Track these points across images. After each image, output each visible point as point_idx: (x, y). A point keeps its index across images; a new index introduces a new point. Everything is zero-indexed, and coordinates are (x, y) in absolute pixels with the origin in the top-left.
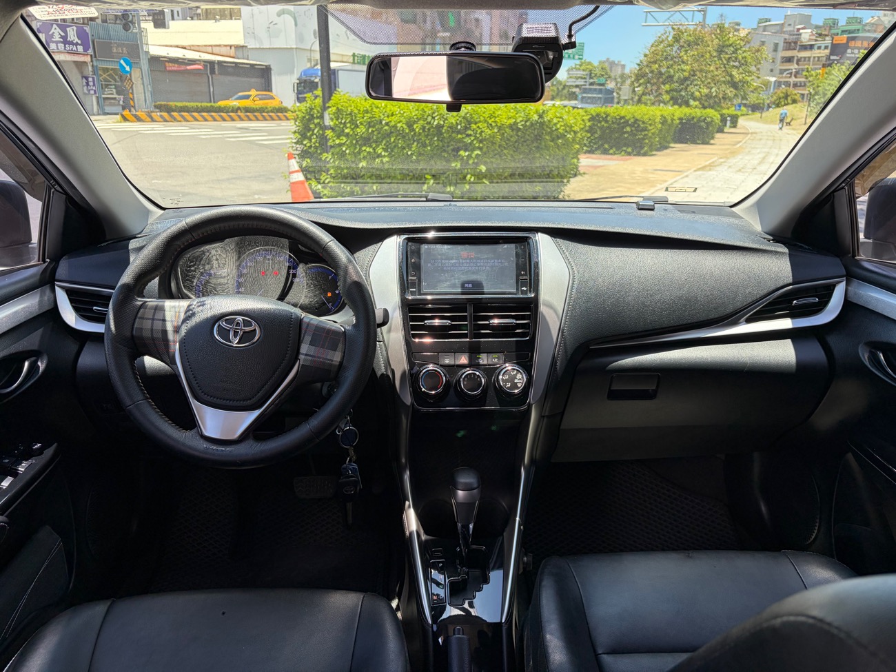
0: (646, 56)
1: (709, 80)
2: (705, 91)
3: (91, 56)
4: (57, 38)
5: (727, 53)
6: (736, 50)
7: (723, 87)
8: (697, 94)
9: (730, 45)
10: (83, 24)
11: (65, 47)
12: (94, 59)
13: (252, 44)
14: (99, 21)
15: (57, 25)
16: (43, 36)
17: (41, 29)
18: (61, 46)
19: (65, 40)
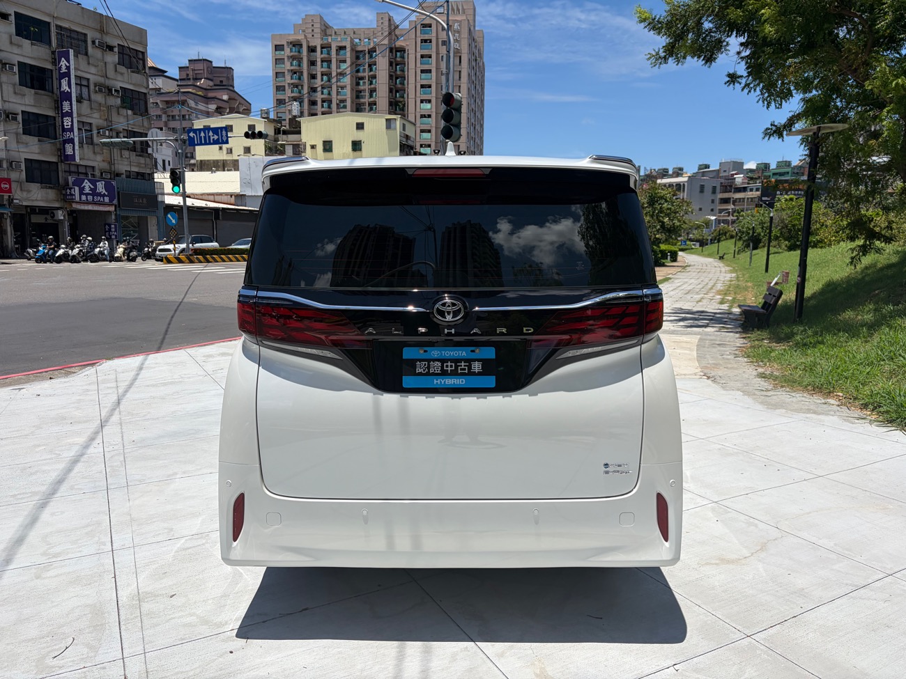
3: (116, 206)
4: (87, 190)
10: (110, 179)
11: (93, 198)
12: (118, 209)
13: (248, 193)
14: (124, 176)
15: (88, 180)
16: (77, 189)
17: (75, 183)
18: (90, 198)
19: (94, 192)
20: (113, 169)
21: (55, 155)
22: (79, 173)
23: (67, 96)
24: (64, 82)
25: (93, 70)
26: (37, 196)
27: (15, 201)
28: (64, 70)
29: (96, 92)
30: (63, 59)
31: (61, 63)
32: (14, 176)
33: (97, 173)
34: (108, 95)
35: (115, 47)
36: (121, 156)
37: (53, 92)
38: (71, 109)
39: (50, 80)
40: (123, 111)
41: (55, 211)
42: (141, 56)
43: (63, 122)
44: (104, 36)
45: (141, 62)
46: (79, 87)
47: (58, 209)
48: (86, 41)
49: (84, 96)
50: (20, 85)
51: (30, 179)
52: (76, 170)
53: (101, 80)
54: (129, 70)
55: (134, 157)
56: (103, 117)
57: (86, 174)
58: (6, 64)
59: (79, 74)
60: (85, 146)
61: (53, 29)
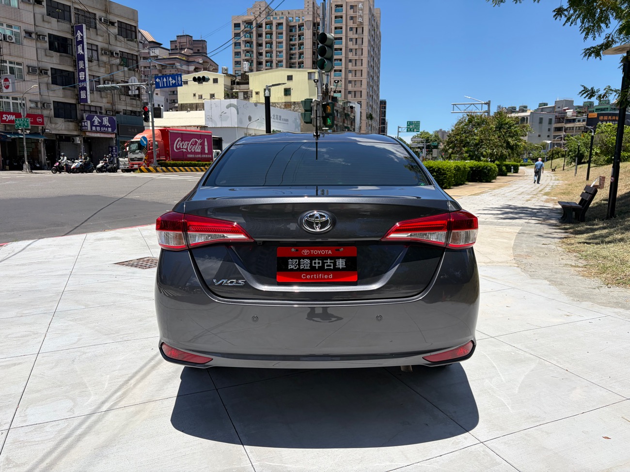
0: (452, 131)
1: (492, 145)
2: (489, 151)
3: (116, 134)
4: (96, 123)
5: (504, 129)
6: (511, 126)
7: (500, 149)
8: (484, 153)
9: (507, 124)
10: (112, 115)
11: (101, 129)
12: (117, 136)
13: (210, 125)
14: (122, 113)
15: (97, 116)
16: (89, 122)
17: (87, 119)
18: (98, 128)
19: (101, 125)
20: (114, 109)
21: (74, 99)
22: (90, 111)
23: (81, 57)
24: (80, 47)
25: (100, 39)
26: (61, 127)
27: (46, 131)
28: (79, 39)
29: (102, 54)
30: (79, 31)
31: (78, 34)
32: (46, 113)
33: (103, 111)
34: (111, 57)
35: (116, 23)
36: (120, 100)
37: (72, 55)
38: (85, 66)
39: (71, 46)
40: (121, 68)
41: (74, 138)
42: (134, 29)
43: (79, 75)
44: (108, 15)
45: (134, 33)
46: (91, 51)
47: (77, 136)
48: (95, 19)
49: (94, 57)
50: (50, 50)
51: (57, 115)
52: (89, 110)
53: (106, 46)
54: (125, 39)
55: (129, 100)
56: (107, 72)
57: (96, 112)
58: (40, 35)
59: (90, 41)
60: (95, 92)
61: (72, 10)
